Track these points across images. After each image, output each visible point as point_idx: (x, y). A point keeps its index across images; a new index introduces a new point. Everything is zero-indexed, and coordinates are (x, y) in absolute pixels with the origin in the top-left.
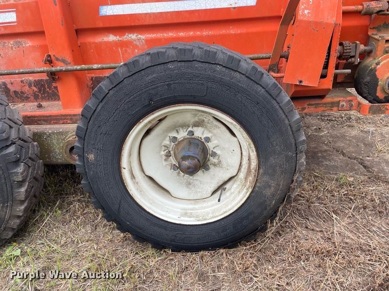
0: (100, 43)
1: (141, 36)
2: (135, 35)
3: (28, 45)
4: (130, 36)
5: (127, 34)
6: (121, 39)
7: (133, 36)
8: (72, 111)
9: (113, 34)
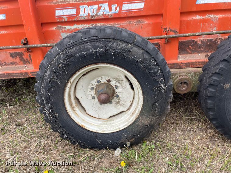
0: (191, 20)
1: (216, 16)
2: (212, 15)
3: (146, 23)
4: (209, 16)
5: (207, 15)
6: (204, 18)
7: (211, 16)
8: (172, 62)
9: (199, 15)
